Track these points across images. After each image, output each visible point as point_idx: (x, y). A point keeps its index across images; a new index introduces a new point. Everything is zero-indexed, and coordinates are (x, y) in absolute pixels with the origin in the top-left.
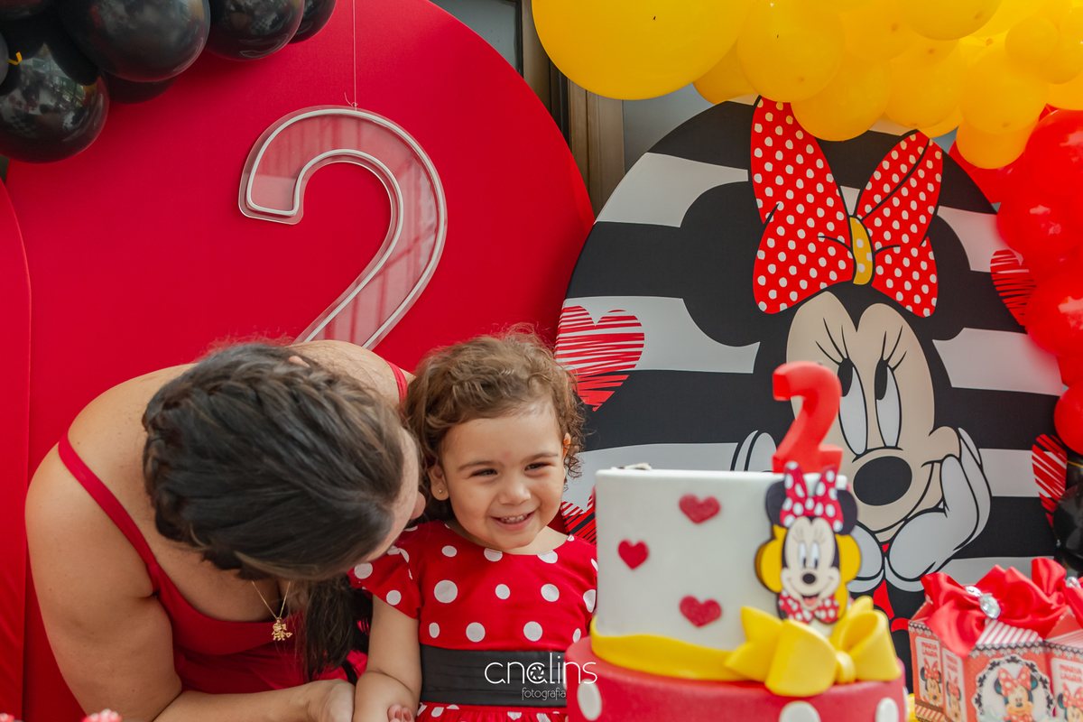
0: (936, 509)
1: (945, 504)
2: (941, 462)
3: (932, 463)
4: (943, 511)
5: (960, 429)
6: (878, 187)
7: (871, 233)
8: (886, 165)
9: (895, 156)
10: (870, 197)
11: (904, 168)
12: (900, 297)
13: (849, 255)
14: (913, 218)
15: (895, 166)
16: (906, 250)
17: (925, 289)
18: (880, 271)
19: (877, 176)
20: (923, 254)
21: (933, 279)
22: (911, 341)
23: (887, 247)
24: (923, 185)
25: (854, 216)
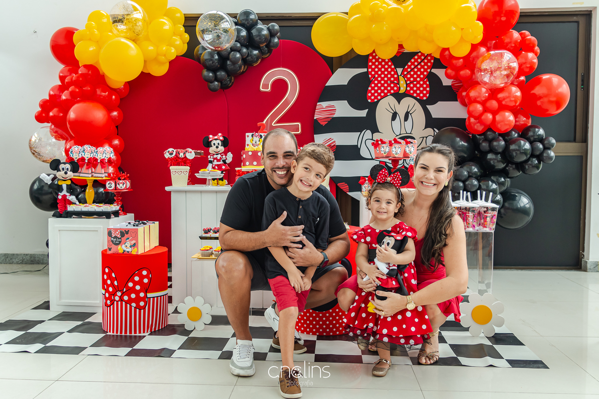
2: (426, 137)
3: (423, 137)
5: (435, 129)
6: (409, 67)
7: (406, 79)
8: (413, 60)
9: (416, 57)
10: (406, 70)
11: (419, 60)
12: (415, 95)
13: (398, 86)
14: (422, 73)
15: (416, 60)
16: (418, 82)
17: (425, 92)
18: (408, 89)
19: (409, 64)
20: (425, 83)
21: (428, 89)
22: (418, 106)
23: (412, 82)
24: (426, 64)
25: (401, 75)
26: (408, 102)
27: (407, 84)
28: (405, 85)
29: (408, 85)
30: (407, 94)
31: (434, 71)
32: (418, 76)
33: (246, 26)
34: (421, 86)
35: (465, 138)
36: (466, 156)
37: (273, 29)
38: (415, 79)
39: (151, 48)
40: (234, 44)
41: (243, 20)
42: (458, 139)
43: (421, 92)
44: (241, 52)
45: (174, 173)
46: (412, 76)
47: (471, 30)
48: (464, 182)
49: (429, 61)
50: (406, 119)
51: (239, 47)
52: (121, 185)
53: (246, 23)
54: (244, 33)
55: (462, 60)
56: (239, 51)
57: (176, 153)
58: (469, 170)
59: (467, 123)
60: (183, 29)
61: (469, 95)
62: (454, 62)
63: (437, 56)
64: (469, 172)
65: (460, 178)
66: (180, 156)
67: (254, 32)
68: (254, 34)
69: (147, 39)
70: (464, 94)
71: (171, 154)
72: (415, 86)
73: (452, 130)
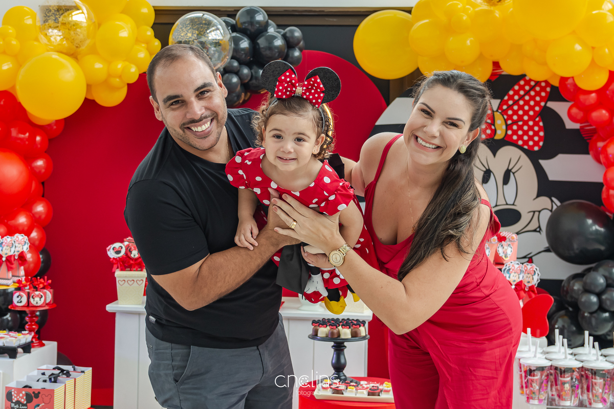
0: (535, 231)
1: (540, 229)
2: (539, 212)
3: (534, 212)
4: (539, 232)
5: (553, 199)
6: (511, 98)
7: (505, 117)
8: (516, 88)
9: (522, 83)
10: (506, 103)
11: (527, 88)
12: (520, 143)
13: (493, 127)
14: (532, 108)
15: (522, 88)
16: (526, 123)
17: (536, 138)
18: (510, 132)
19: (511, 93)
20: (536, 124)
21: (542, 134)
22: (526, 161)
23: (515, 122)
24: (538, 94)
25: (497, 111)
26: (509, 154)
27: (507, 125)
28: (504, 127)
29: (508, 127)
30: (507, 141)
31: (550, 104)
32: (526, 113)
33: (248, 32)
34: (531, 128)
35: (601, 218)
36: (602, 248)
37: (293, 37)
38: (520, 118)
39: (98, 65)
40: (230, 63)
41: (245, 23)
42: (590, 221)
43: (531, 138)
44: (240, 73)
45: (121, 283)
46: (515, 113)
47: (607, 50)
48: (599, 295)
49: (543, 89)
50: (506, 181)
51: (236, 67)
52: (37, 299)
53: (250, 27)
54: (245, 44)
55: (593, 95)
56: (237, 73)
57: (126, 249)
58: (607, 274)
59: (604, 196)
60: (150, 33)
61: (606, 151)
62: (582, 97)
63: (556, 83)
64: (606, 278)
65: (593, 288)
66: (132, 256)
67: (262, 42)
68: (262, 46)
69: (93, 51)
70: (600, 144)
71: (118, 252)
72: (520, 128)
73: (581, 207)
